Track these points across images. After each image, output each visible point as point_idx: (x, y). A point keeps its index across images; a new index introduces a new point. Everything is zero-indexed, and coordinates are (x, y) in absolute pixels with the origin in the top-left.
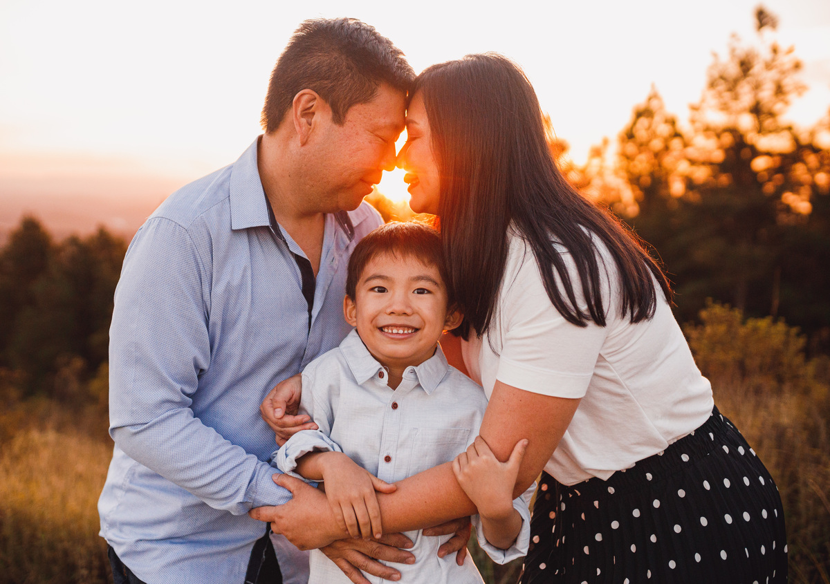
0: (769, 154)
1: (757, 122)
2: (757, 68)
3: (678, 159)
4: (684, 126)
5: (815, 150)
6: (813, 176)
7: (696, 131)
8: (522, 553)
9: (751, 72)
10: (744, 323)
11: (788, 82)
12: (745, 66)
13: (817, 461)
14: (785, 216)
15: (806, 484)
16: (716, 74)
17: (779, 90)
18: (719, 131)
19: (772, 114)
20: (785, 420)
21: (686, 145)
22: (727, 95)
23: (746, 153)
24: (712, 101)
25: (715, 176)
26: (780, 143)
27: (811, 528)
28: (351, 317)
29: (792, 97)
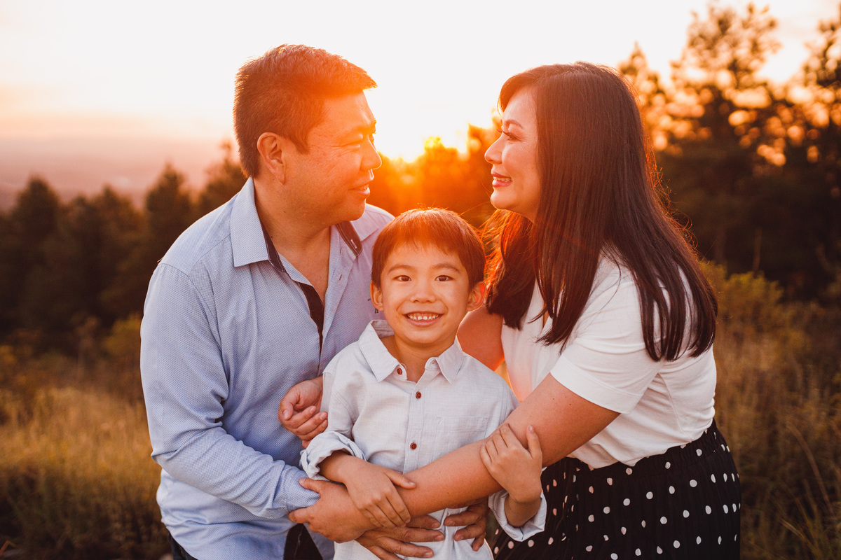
0: (746, 109)
1: (734, 78)
2: (735, 27)
3: (660, 115)
4: (666, 82)
5: (789, 104)
6: (786, 129)
7: (678, 88)
8: (539, 529)
9: (729, 30)
10: (727, 278)
11: (764, 39)
12: (723, 24)
13: (794, 403)
14: (760, 167)
15: (784, 426)
16: (696, 33)
17: (755, 48)
18: (699, 87)
19: (748, 71)
20: (764, 366)
21: (668, 101)
22: (706, 53)
23: (724, 108)
24: (692, 59)
25: (695, 130)
26: (756, 99)
27: (790, 465)
28: (378, 302)
29: (767, 54)
